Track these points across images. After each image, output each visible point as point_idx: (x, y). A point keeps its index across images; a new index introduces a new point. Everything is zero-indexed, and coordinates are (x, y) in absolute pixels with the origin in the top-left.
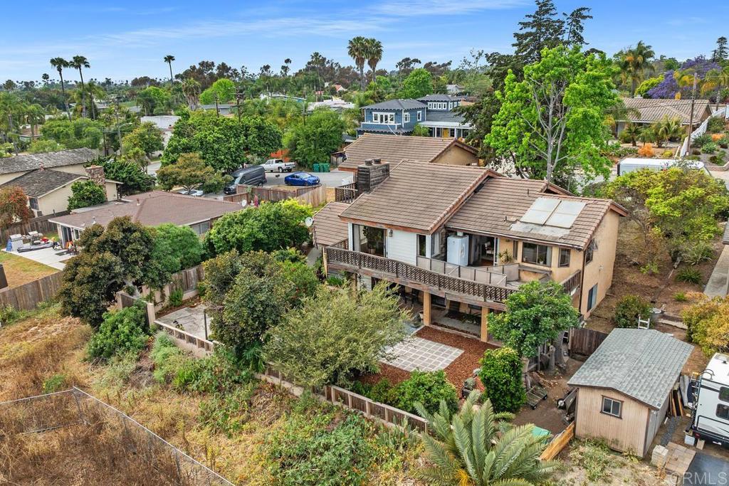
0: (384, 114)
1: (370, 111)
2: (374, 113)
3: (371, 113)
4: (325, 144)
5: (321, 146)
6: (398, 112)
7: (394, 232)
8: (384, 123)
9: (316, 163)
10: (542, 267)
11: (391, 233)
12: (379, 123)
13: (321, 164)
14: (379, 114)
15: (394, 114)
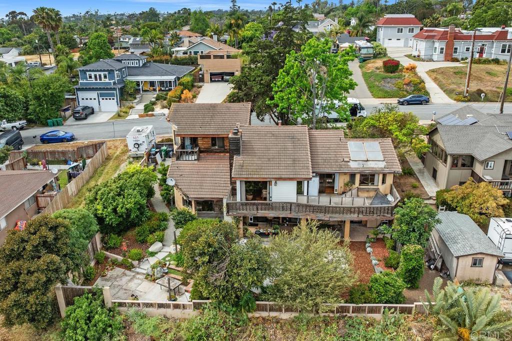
0: (98, 73)
1: (84, 72)
2: (88, 73)
3: (85, 73)
4: (55, 103)
5: (52, 105)
6: (111, 72)
7: (278, 182)
8: (98, 81)
9: (49, 119)
10: (372, 187)
11: (276, 183)
12: (94, 81)
13: (54, 119)
14: (93, 74)
15: (107, 73)
